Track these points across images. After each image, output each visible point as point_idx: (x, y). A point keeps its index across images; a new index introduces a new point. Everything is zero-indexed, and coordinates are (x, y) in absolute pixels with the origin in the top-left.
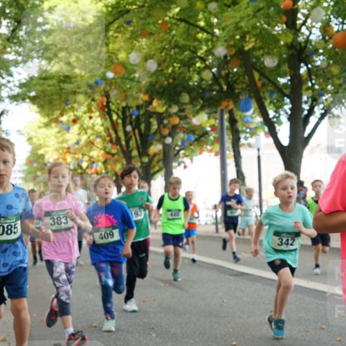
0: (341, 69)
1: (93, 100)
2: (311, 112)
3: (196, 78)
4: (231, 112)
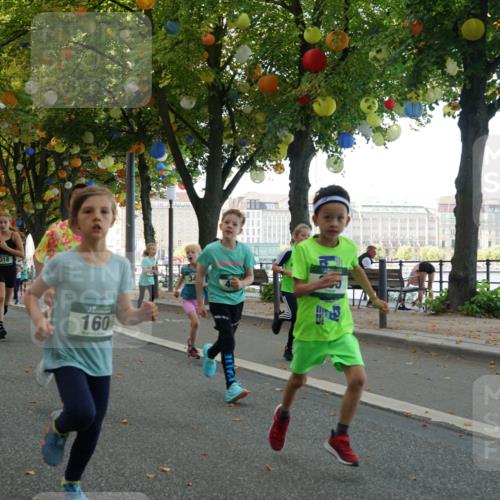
0: (267, 117)
2: (231, 162)
3: (103, 115)
4: (141, 158)
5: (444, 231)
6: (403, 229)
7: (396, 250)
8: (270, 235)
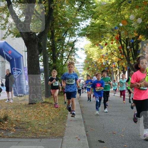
1: (114, 35)
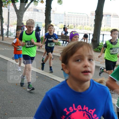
5: (91, 21)
6: (80, 20)
7: (77, 26)
8: (39, 20)
